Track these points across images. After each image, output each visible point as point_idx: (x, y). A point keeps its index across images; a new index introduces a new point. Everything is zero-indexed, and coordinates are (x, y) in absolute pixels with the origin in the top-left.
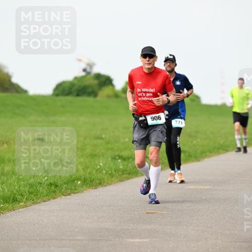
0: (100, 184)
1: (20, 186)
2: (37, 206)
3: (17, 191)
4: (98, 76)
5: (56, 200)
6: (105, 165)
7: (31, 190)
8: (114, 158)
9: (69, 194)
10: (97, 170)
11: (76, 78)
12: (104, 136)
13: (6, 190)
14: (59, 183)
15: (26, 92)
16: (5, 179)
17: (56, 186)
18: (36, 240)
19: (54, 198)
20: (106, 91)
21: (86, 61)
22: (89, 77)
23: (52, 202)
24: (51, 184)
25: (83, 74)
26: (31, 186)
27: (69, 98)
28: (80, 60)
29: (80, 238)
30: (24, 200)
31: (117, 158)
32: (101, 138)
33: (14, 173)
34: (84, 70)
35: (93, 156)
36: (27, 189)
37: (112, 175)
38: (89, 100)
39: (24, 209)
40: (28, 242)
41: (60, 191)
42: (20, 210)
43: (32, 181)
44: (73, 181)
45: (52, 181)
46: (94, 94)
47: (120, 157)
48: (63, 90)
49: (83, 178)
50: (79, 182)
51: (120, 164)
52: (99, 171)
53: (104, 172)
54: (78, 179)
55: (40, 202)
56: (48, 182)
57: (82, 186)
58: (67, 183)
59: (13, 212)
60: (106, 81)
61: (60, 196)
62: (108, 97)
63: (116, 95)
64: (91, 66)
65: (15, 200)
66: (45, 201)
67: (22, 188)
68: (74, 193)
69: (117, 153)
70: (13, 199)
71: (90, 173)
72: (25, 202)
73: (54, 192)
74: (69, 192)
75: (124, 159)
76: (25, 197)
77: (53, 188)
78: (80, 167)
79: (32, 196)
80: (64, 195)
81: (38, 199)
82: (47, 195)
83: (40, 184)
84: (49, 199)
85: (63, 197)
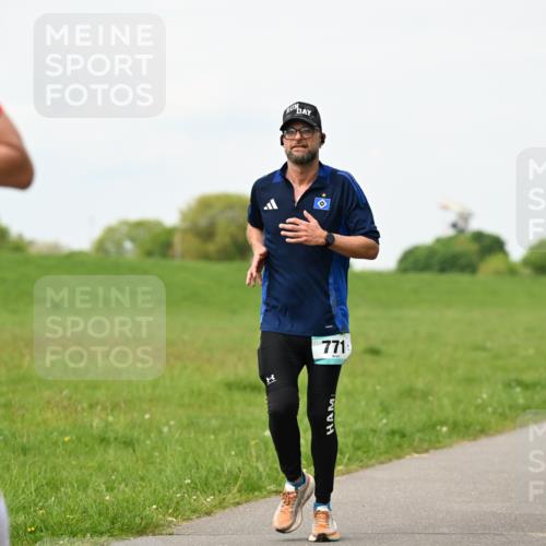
0: (484, 431)
2: (368, 472)
4: (479, 237)
5: (402, 461)
6: (491, 397)
7: (357, 443)
8: (508, 385)
9: (427, 451)
10: (477, 407)
11: (439, 241)
12: (489, 344)
14: (408, 430)
17: (403, 435)
19: (399, 458)
20: (493, 263)
21: (457, 208)
22: (462, 238)
23: (396, 465)
24: (393, 433)
25: (450, 232)
26: (358, 435)
27: (427, 277)
28: (445, 208)
29: (446, 530)
30: (345, 460)
31: (513, 384)
32: (484, 349)
34: (454, 226)
35: (470, 381)
36: (350, 440)
37: (503, 416)
38: (461, 279)
39: (345, 477)
41: (411, 445)
43: (359, 426)
44: (434, 426)
45: (395, 427)
46: (469, 267)
47: (520, 383)
48: (416, 261)
49: (451, 420)
50: (445, 429)
51: (520, 396)
52: (481, 408)
53: (490, 410)
54: (443, 423)
55: (373, 466)
56: (387, 429)
57: (450, 435)
58: (422, 430)
60: (493, 245)
61: (409, 454)
62: (498, 273)
63: (512, 271)
64: (465, 217)
66: (382, 463)
68: (436, 448)
69: (513, 376)
71: (464, 413)
72: (346, 465)
73: (399, 446)
74: (426, 446)
75: (526, 386)
76: (347, 456)
77: (397, 438)
78: (446, 402)
79: (359, 453)
80: (417, 452)
81: (370, 459)
82: (386, 452)
83: (374, 431)
84: (390, 460)
85: (416, 455)
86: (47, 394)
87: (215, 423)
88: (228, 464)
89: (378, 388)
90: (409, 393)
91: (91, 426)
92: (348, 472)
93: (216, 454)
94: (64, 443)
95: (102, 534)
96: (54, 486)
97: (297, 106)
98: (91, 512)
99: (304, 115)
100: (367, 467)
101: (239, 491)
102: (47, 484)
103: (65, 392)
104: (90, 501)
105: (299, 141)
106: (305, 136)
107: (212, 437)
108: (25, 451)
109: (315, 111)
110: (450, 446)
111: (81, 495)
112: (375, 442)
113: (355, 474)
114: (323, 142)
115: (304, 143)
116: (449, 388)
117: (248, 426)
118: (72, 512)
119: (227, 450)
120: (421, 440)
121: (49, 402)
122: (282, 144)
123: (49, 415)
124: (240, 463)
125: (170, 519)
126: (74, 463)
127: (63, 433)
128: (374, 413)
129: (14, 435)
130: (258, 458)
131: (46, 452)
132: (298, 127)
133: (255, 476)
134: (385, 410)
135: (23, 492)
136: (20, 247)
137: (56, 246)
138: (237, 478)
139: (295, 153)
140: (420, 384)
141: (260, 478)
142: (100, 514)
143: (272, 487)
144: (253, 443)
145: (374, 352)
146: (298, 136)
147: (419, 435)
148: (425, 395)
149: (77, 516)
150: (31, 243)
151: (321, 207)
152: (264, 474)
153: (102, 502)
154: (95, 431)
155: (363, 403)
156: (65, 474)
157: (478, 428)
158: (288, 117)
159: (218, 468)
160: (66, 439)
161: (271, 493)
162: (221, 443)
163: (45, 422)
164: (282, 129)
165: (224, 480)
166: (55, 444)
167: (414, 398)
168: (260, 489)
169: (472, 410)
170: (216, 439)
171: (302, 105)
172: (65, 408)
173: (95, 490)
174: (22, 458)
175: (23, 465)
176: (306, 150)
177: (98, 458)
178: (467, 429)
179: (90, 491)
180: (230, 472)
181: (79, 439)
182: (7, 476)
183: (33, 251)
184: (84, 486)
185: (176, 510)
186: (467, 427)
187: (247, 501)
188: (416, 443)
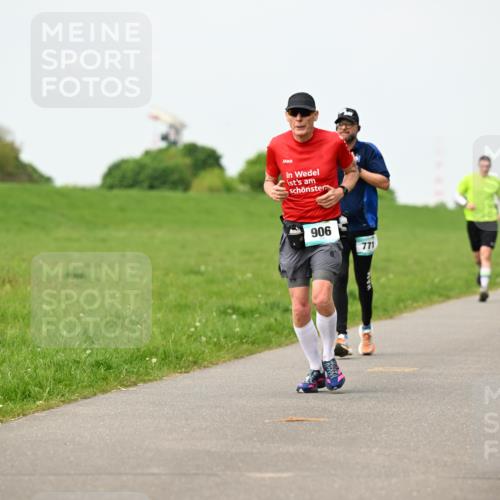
0: (196, 363)
1: (36, 368)
2: (70, 408)
3: (30, 377)
4: (192, 149)
5: (107, 395)
6: (205, 325)
7: (59, 375)
8: (223, 313)
9: (135, 384)
10: (189, 337)
11: (147, 153)
12: (203, 268)
13: (9, 376)
14: (114, 361)
15: (48, 180)
16: (8, 353)
17: (109, 367)
18: (68, 474)
19: (104, 392)
20: (208, 178)
21: (167, 119)
22: (173, 150)
23: (101, 399)
24: (98, 364)
25: (163, 145)
26: (59, 367)
27: (134, 193)
28: (156, 118)
29: (155, 470)
30: (45, 395)
31: (230, 311)
32: (198, 273)
33: (24, 342)
34: (165, 138)
35: (182, 308)
36: (50, 373)
37: (218, 346)
38: (175, 196)
39: (44, 414)
40: (52, 478)
41: (117, 378)
42: (36, 414)
43: (61, 357)
44: (142, 357)
45: (100, 358)
46: (183, 184)
47: (236, 310)
48: (124, 177)
49: (161, 351)
50: (154, 360)
51: (236, 325)
52: (194, 337)
53: (204, 339)
54: (152, 354)
55: (76, 400)
56: (92, 360)
57: (160, 366)
58: (129, 361)
59: (22, 420)
60: (207, 159)
61: (116, 387)
62: (212, 190)
63: (228, 188)
64: (177, 128)
65: (26, 396)
66: (85, 398)
67: (41, 372)
68: (144, 381)
69: (229, 302)
70: (24, 393)
72: (47, 400)
73: (105, 379)
75: (243, 314)
77: (102, 371)
79: (61, 386)
80: (124, 386)
81: (73, 393)
83: (77, 362)
85: (123, 389)
92: (50, 408)
100: (70, 401)
112: (78, 374)
120: (129, 373)
147: (125, 366)
157: (191, 358)
169: (184, 339)
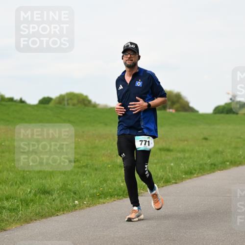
0: (240, 164)
2: (204, 177)
3: (192, 168)
6: (243, 153)
7: (200, 167)
9: (222, 170)
11: (226, 104)
12: (242, 137)
13: (186, 167)
14: (216, 163)
15: (197, 112)
16: (186, 161)
17: (215, 165)
18: (203, 196)
19: (213, 172)
23: (213, 174)
24: (212, 164)
25: (230, 101)
26: (201, 165)
27: (222, 115)
28: (228, 94)
29: (228, 195)
30: (197, 173)
32: (240, 138)
33: (191, 158)
34: (231, 99)
35: (236, 148)
36: (198, 167)
38: (234, 116)
39: (196, 178)
41: (217, 168)
43: (201, 162)
44: (225, 162)
45: (212, 162)
46: (236, 113)
48: (219, 110)
49: (230, 160)
50: (228, 163)
52: (240, 157)
53: (242, 157)
54: (227, 161)
55: (205, 175)
56: (210, 163)
57: (230, 165)
58: (221, 163)
59: (190, 180)
61: (217, 171)
65: (191, 173)
66: (208, 174)
67: (195, 167)
68: (225, 169)
71: (234, 158)
73: (214, 169)
74: (222, 168)
76: (197, 172)
77: (213, 166)
78: (229, 155)
79: (201, 171)
80: (219, 170)
81: (205, 173)
82: (210, 170)
83: (206, 164)
84: (211, 173)
85: (219, 172)
86: (103, 152)
87: (156, 161)
88: (160, 174)
89: (207, 150)
90: (217, 152)
91: (117, 162)
92: (197, 177)
93: (156, 171)
94: (109, 167)
95: (120, 196)
96: (105, 180)
97: (129, 44)
98: (117, 189)
99: (132, 48)
100: (203, 175)
101: (163, 182)
102: (103, 180)
103: (109, 151)
104: (116, 185)
105: (130, 58)
106: (132, 56)
107: (155, 165)
108: (96, 169)
109: (136, 46)
110: (230, 168)
111: (114, 184)
112: (206, 167)
113: (200, 178)
114: (139, 59)
115: (131, 59)
116: (229, 150)
117: (166, 162)
118: (111, 189)
119: (159, 170)
120: (221, 167)
121: (104, 154)
122: (123, 59)
123: (104, 158)
124: (163, 173)
125: (141, 191)
126: (112, 173)
127: (108, 164)
128: (205, 158)
129: (93, 165)
130: (169, 172)
131: (103, 170)
132: (129, 53)
133: (168, 178)
134: (209, 157)
135: (96, 183)
136: (95, 106)
137: (106, 106)
138: (163, 178)
139: (128, 63)
140: (220, 149)
141: (170, 178)
142: (120, 189)
143: (174, 181)
144: (168, 167)
145: (206, 139)
146: (129, 56)
147: (220, 165)
148: (222, 153)
149: (113, 190)
150: (98, 105)
151: (138, 85)
152: (171, 177)
153: (120, 186)
154: (118, 164)
155: (202, 155)
156: (109, 177)
157: (239, 163)
158: (126, 48)
159: (157, 175)
160: (109, 166)
161: (173, 183)
162: (158, 167)
163: (103, 161)
164: (123, 53)
165: (158, 179)
166: (106, 167)
167: (218, 153)
168: (170, 182)
169: (237, 157)
170: (156, 166)
171: (131, 43)
172: (109, 156)
173: (118, 182)
174: (95, 172)
175: (96, 174)
176: (132, 62)
177: (119, 172)
178: (235, 163)
179: (117, 182)
180: (160, 176)
181: (113, 166)
182: (91, 178)
183: (99, 107)
184: (115, 180)
185: (143, 188)
186: (235, 162)
187: (166, 186)
188: (219, 168)
